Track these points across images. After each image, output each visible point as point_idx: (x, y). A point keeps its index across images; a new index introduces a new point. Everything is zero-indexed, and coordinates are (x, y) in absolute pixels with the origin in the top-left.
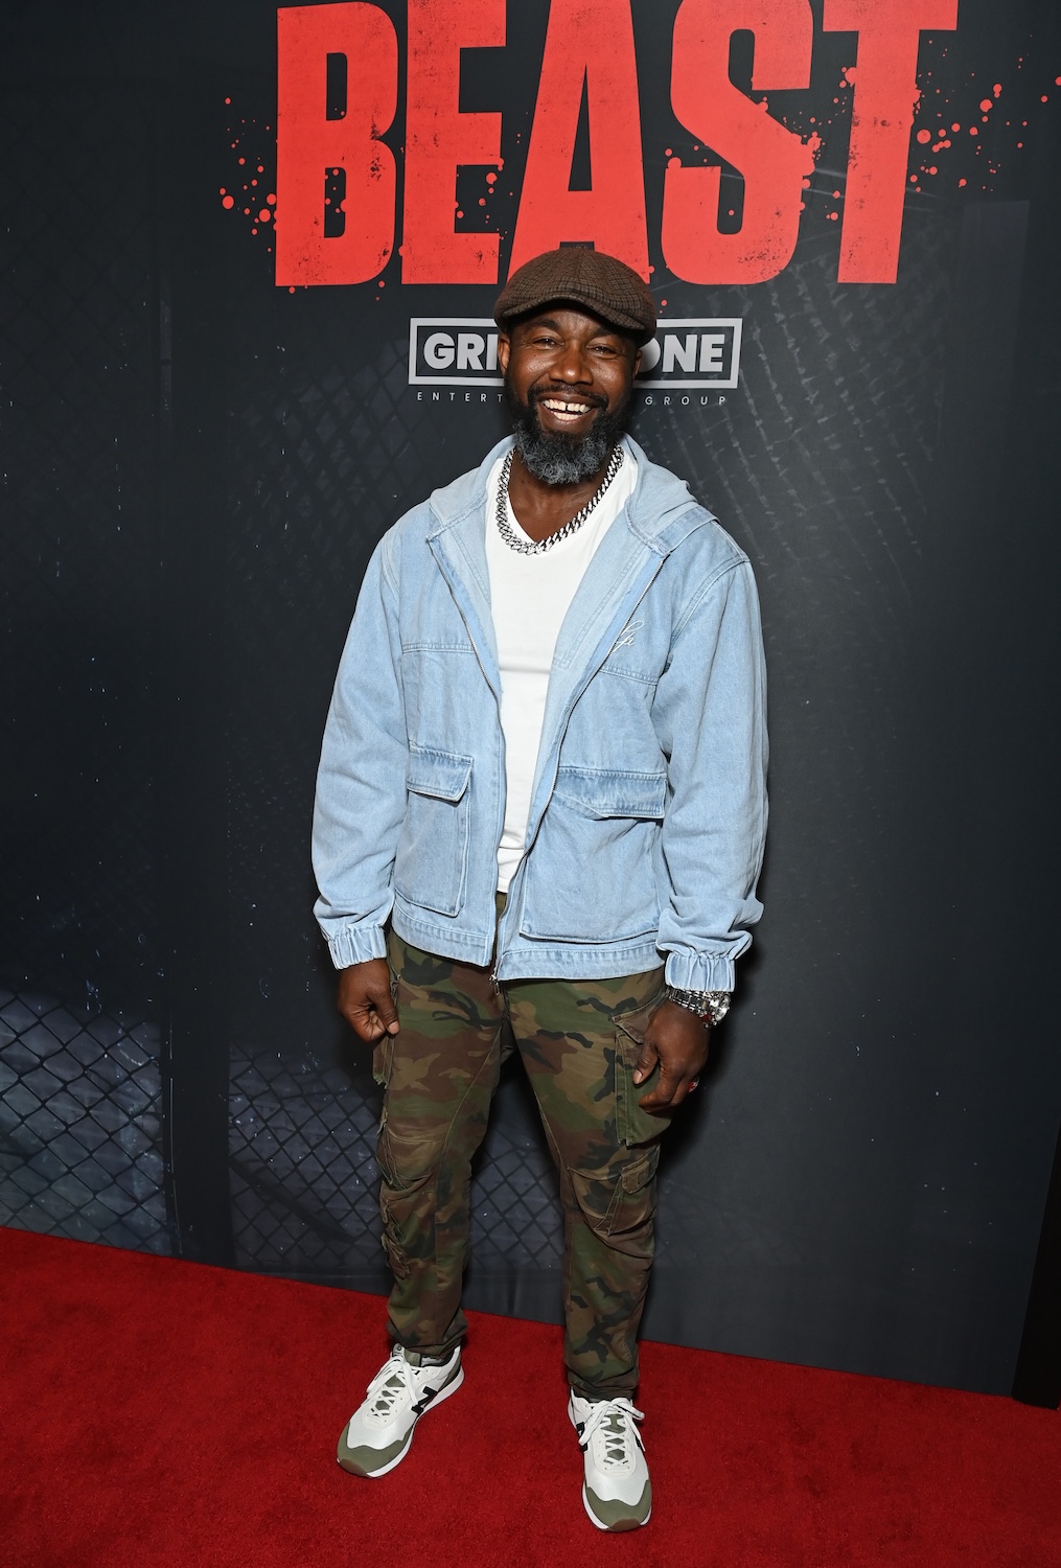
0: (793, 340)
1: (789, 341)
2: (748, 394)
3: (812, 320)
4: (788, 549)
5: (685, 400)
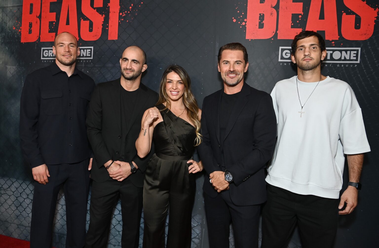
1: (372, 53)
2: (362, 64)
5: (347, 66)
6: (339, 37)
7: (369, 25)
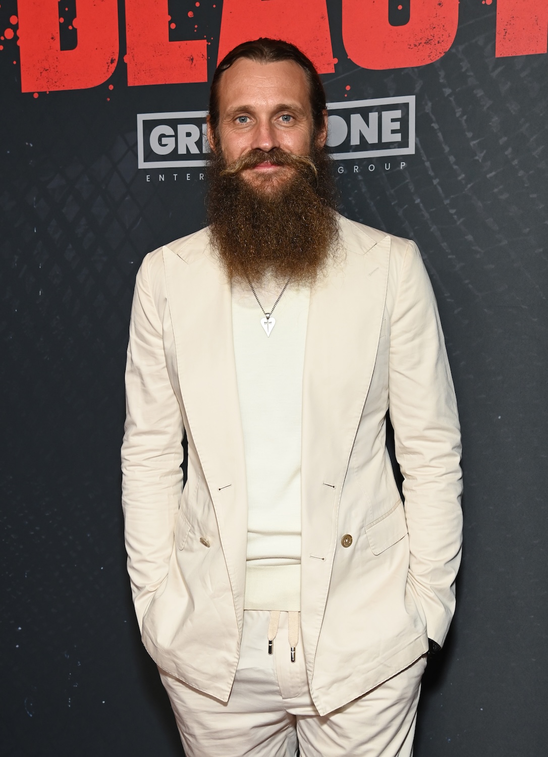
0: (461, 109)
1: (456, 111)
2: (424, 158)
3: (475, 92)
4: (470, 286)
5: (372, 168)
6: (336, 61)
7: (440, 4)
